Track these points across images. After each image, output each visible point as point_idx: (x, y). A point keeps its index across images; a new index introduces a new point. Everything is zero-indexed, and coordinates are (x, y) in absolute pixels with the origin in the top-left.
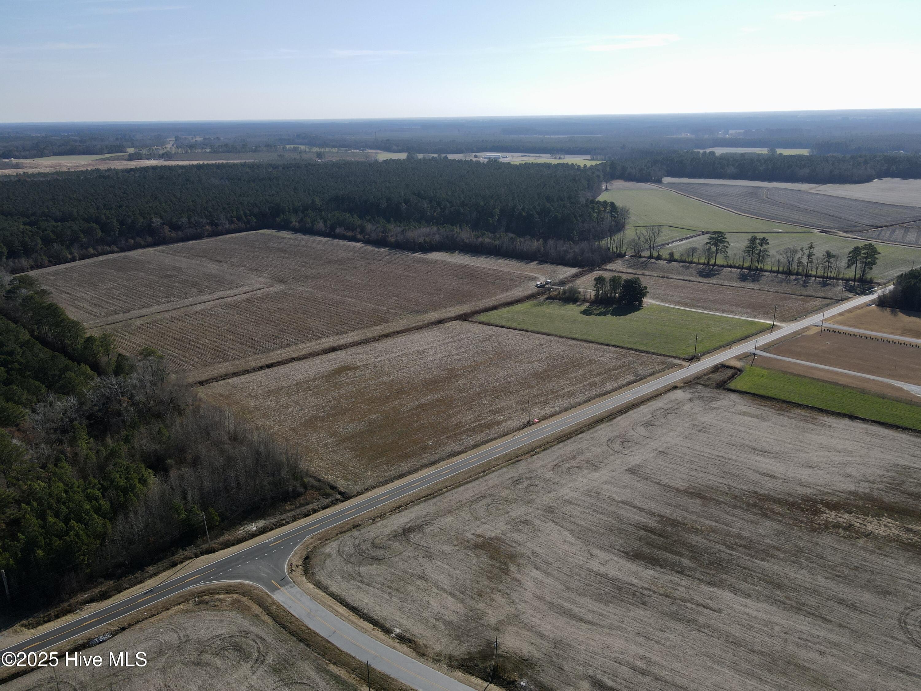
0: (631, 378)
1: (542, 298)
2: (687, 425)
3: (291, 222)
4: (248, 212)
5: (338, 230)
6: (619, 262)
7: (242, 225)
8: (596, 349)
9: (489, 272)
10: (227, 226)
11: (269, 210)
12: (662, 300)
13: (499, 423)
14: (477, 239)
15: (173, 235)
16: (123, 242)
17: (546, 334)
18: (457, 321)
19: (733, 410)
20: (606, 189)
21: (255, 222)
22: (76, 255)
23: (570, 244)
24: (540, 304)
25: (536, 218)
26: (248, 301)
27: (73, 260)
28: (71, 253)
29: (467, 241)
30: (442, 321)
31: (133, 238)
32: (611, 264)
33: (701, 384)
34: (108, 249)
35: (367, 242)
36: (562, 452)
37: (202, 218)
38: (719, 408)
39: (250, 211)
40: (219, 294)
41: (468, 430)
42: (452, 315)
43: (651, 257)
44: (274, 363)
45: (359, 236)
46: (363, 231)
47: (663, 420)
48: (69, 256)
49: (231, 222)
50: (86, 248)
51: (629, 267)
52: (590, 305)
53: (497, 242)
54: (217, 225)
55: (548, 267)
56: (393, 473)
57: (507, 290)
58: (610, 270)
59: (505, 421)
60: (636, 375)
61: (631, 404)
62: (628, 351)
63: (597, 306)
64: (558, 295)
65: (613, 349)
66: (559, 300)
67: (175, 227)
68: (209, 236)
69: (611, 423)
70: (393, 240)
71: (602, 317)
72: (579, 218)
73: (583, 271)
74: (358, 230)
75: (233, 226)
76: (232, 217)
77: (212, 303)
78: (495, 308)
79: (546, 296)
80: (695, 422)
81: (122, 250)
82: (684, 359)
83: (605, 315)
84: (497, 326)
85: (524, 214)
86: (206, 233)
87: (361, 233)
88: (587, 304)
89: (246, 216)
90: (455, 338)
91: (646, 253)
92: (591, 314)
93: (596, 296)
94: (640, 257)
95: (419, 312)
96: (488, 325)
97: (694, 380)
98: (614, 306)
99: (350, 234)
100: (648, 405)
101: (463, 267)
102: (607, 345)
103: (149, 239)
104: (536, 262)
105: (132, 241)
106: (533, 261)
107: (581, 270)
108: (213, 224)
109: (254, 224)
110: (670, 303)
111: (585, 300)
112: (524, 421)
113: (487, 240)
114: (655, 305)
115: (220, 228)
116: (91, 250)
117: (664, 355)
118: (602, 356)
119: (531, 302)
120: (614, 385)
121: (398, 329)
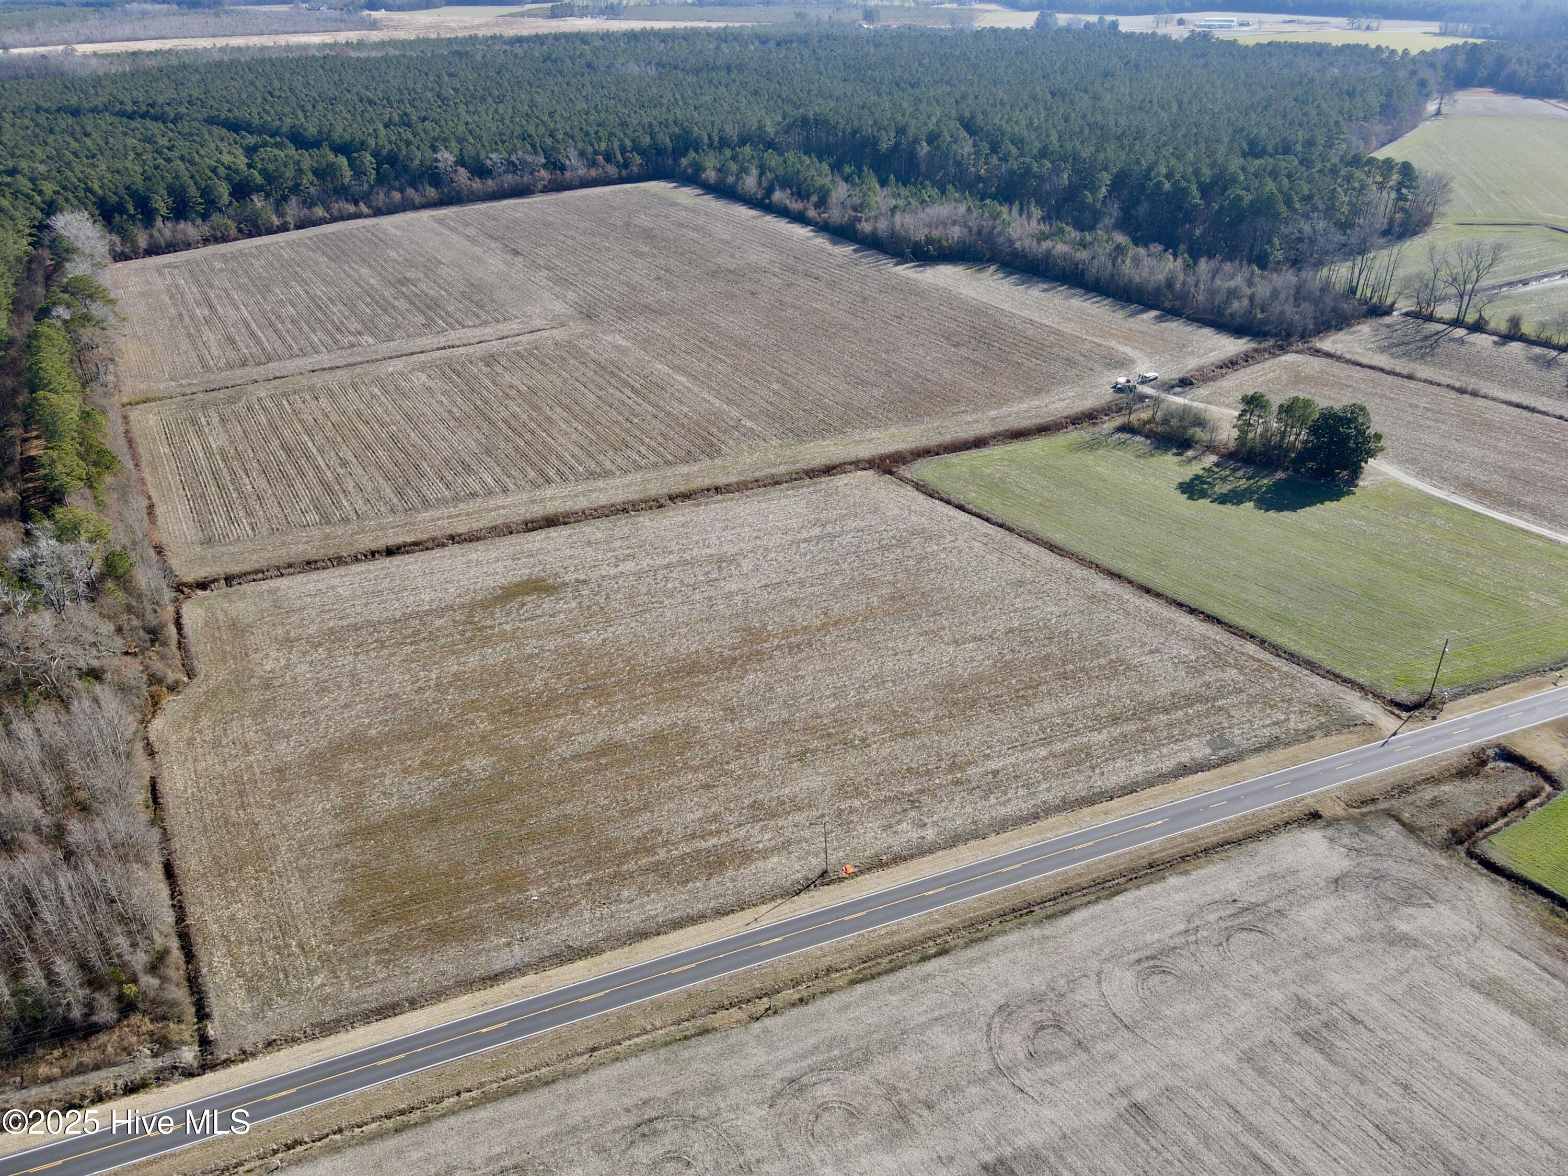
0: (1198, 749)
1: (1109, 425)
2: (1277, 996)
3: (705, 170)
4: (628, 143)
5: (778, 196)
6: (1365, 329)
7: (612, 170)
8: (1153, 623)
9: (1030, 333)
10: (582, 172)
11: (671, 141)
12: (1425, 472)
13: (747, 857)
14: (1039, 242)
15: (477, 185)
16: (382, 196)
17: (1052, 547)
18: (870, 473)
19: (1459, 963)
20: (1438, 113)
21: (641, 165)
22: (289, 219)
23: (1252, 273)
24: (1091, 446)
25: (1194, 198)
26: (490, 360)
27: (284, 228)
28: (281, 215)
29: (1018, 245)
30: (834, 467)
31: (402, 190)
32: (1341, 336)
33: (1398, 820)
34: (352, 209)
35: (824, 228)
36: (841, 1025)
37: (536, 153)
38: (1415, 943)
39: (633, 141)
40: (454, 336)
41: (655, 867)
42: (866, 452)
43: (1456, 323)
44: (405, 545)
45: (812, 213)
46: (822, 203)
47: (1210, 956)
48: (276, 221)
49: (593, 164)
50: (309, 208)
51: (1383, 350)
52: (1217, 465)
53: (1083, 255)
54: (563, 168)
55: (1176, 328)
56: (372, 995)
57: (1038, 392)
58: (1328, 355)
59: (765, 854)
60: (1219, 741)
61: (1145, 862)
62: (1236, 642)
63: (1234, 470)
64: (1149, 422)
65: (1199, 627)
66: (1147, 437)
67: (480, 171)
68: (546, 190)
69: (1048, 929)
70: (866, 227)
71: (1228, 508)
72: (1298, 206)
73: (1256, 350)
74: (814, 198)
75: (593, 173)
76: (596, 153)
77: (422, 357)
78: (979, 443)
79: (1119, 421)
80: (1310, 992)
81: (378, 212)
82: (1393, 703)
83: (1239, 503)
84: (948, 502)
85: (1167, 186)
86: (540, 187)
87: (817, 206)
88: (1213, 458)
89: (623, 150)
90: (829, 528)
91: (1446, 310)
92: (1203, 494)
93: (1241, 440)
94: (1430, 318)
95: (799, 435)
96: (931, 496)
97: (1388, 795)
98: (1280, 475)
99: (796, 206)
100: (1194, 875)
101: (979, 311)
102: (1192, 611)
103: (432, 193)
104: (1154, 313)
105: (397, 196)
106: (1149, 307)
107: (1253, 345)
108: (555, 165)
109: (635, 169)
110: (1444, 479)
111: (1210, 448)
112: (816, 864)
113: (1061, 248)
114: (1397, 484)
115: (568, 174)
116: (319, 212)
117: (1336, 677)
118: (1157, 651)
119: (1074, 435)
120: (1138, 770)
121: (722, 480)
